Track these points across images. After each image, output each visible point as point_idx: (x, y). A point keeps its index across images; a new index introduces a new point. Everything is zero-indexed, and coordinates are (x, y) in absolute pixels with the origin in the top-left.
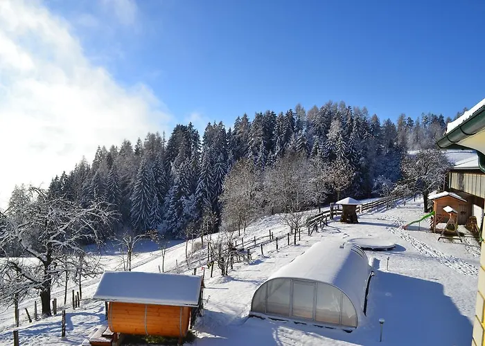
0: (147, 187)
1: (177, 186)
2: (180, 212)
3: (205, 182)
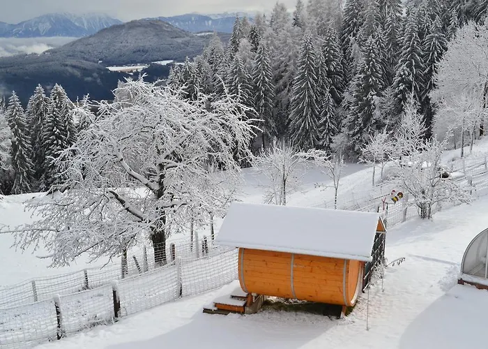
0: (314, 79)
1: (362, 76)
2: (368, 117)
3: (409, 66)
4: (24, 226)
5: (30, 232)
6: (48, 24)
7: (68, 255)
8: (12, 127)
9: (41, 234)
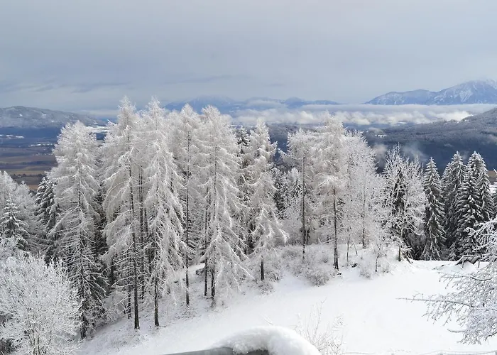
4: (437, 296)
5: (443, 303)
6: (470, 91)
7: (481, 333)
8: (428, 192)
9: (454, 307)
